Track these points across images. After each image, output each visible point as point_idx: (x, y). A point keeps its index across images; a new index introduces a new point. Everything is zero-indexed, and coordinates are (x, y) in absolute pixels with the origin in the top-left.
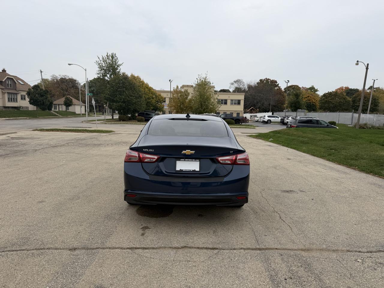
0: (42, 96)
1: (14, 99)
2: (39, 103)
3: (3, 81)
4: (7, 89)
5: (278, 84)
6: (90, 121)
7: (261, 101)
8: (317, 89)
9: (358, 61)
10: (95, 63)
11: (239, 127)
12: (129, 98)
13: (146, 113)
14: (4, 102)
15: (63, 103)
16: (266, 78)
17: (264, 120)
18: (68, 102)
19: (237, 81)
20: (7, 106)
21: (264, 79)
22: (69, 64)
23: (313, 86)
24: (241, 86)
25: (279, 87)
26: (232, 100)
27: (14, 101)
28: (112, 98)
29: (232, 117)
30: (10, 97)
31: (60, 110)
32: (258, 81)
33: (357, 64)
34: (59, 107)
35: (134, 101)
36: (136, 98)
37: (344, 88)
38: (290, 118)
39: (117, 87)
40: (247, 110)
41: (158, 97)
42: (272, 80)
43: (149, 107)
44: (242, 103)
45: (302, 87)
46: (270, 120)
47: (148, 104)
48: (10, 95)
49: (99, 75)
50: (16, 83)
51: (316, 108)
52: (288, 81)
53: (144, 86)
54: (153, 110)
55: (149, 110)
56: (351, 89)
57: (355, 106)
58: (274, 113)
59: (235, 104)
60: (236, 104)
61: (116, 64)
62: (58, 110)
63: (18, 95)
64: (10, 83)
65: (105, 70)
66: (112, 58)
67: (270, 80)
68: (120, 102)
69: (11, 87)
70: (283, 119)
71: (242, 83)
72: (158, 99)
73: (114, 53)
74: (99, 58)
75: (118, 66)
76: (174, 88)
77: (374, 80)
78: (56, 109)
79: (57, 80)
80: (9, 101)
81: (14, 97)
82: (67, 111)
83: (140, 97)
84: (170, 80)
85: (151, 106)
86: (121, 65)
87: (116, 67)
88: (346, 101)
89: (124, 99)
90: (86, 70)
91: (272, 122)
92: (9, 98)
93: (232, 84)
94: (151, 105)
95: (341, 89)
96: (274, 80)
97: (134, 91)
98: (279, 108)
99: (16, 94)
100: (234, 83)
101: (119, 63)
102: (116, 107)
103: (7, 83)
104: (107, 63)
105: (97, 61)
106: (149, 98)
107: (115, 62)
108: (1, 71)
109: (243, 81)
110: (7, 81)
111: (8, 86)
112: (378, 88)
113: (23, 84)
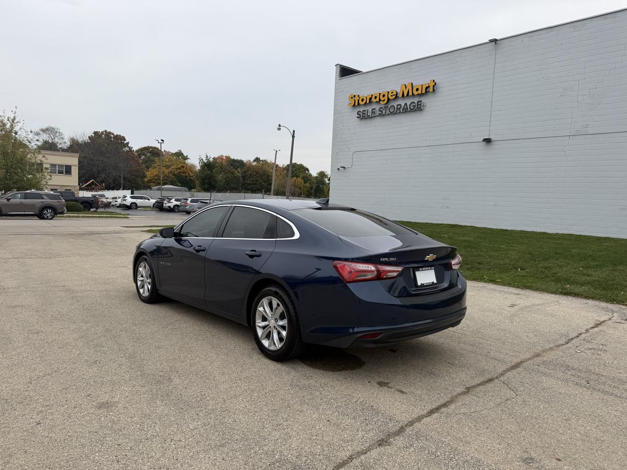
5: (128, 143)
7: (106, 170)
8: (187, 156)
9: (280, 126)
11: (98, 215)
16: (106, 131)
17: (125, 203)
19: (47, 129)
21: (102, 133)
23: (180, 151)
24: (56, 140)
25: (130, 147)
26: (53, 165)
29: (73, 198)
32: (91, 134)
33: (279, 129)
37: (224, 158)
38: (173, 200)
40: (82, 185)
42: (117, 135)
44: (75, 171)
45: (165, 151)
46: (135, 203)
51: (195, 186)
52: (162, 140)
56: (234, 159)
57: (246, 185)
58: (135, 192)
59: (61, 172)
60: (63, 173)
67: (113, 134)
70: (160, 203)
71: (57, 134)
77: (276, 151)
88: (234, 177)
91: (139, 207)
93: (38, 134)
95: (221, 158)
96: (120, 135)
98: (132, 183)
100: (41, 133)
109: (60, 131)
112: (264, 160)
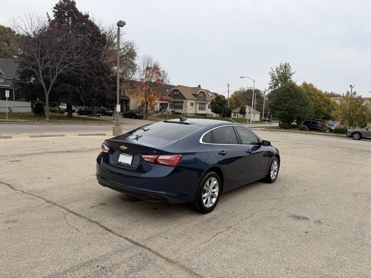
0: (221, 105)
1: (203, 108)
2: (218, 111)
3: (197, 94)
4: (199, 100)
6: (253, 128)
10: (268, 74)
12: (293, 106)
13: (313, 122)
14: (196, 110)
15: (238, 111)
18: (243, 110)
20: (198, 113)
22: (241, 78)
27: (203, 109)
28: (276, 106)
30: (201, 106)
31: (238, 117)
34: (237, 115)
35: (298, 109)
36: (301, 106)
39: (282, 95)
41: (332, 105)
43: (319, 116)
47: (318, 112)
48: (201, 105)
49: (271, 85)
50: (206, 95)
53: (316, 93)
54: (323, 118)
55: (318, 118)
61: (288, 73)
62: (236, 117)
63: (206, 104)
64: (202, 96)
65: (277, 80)
66: (284, 67)
68: (284, 110)
69: (202, 98)
72: (331, 107)
73: (288, 63)
74: (272, 69)
75: (290, 75)
76: (343, 94)
78: (235, 117)
79: (244, 91)
80: (199, 109)
81: (203, 106)
82: (244, 118)
83: (307, 104)
84: (351, 86)
85: (322, 115)
86: (294, 73)
87: (288, 76)
89: (287, 107)
90: (254, 81)
92: (199, 107)
94: (322, 113)
97: (300, 98)
99: (205, 104)
101: (291, 72)
102: (279, 114)
103: (200, 95)
104: (279, 73)
105: (270, 72)
106: (320, 106)
107: (288, 71)
108: (198, 87)
110: (200, 94)
111: (200, 98)
113: (212, 96)
